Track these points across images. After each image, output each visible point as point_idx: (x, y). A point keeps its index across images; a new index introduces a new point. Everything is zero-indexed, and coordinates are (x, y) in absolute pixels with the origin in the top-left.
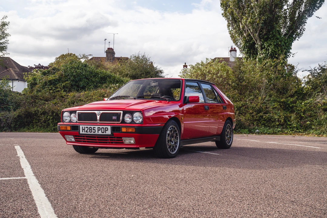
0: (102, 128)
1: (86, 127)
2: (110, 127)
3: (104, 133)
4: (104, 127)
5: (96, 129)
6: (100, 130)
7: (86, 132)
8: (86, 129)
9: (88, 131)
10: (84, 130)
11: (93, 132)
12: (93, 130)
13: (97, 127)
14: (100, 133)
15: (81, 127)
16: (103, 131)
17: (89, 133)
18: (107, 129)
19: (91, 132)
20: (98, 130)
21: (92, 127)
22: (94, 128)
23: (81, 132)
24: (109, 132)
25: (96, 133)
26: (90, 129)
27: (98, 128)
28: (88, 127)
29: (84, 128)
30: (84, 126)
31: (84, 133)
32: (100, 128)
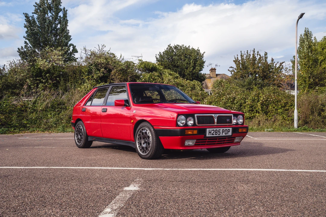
0: (226, 130)
1: (213, 130)
2: (231, 128)
3: (227, 135)
4: (227, 129)
5: (221, 131)
6: (224, 132)
7: (212, 135)
8: (212, 132)
9: (214, 133)
10: (210, 132)
11: (219, 134)
12: (219, 132)
13: (221, 129)
14: (224, 134)
15: (208, 130)
16: (226, 133)
17: (215, 135)
18: (229, 131)
19: (217, 134)
20: (223, 132)
21: (218, 129)
22: (219, 130)
23: (207, 135)
24: (230, 134)
25: (221, 135)
26: (216, 131)
27: (223, 130)
28: (214, 130)
29: (210, 131)
30: (210, 129)
31: (210, 136)
32: (224, 130)
